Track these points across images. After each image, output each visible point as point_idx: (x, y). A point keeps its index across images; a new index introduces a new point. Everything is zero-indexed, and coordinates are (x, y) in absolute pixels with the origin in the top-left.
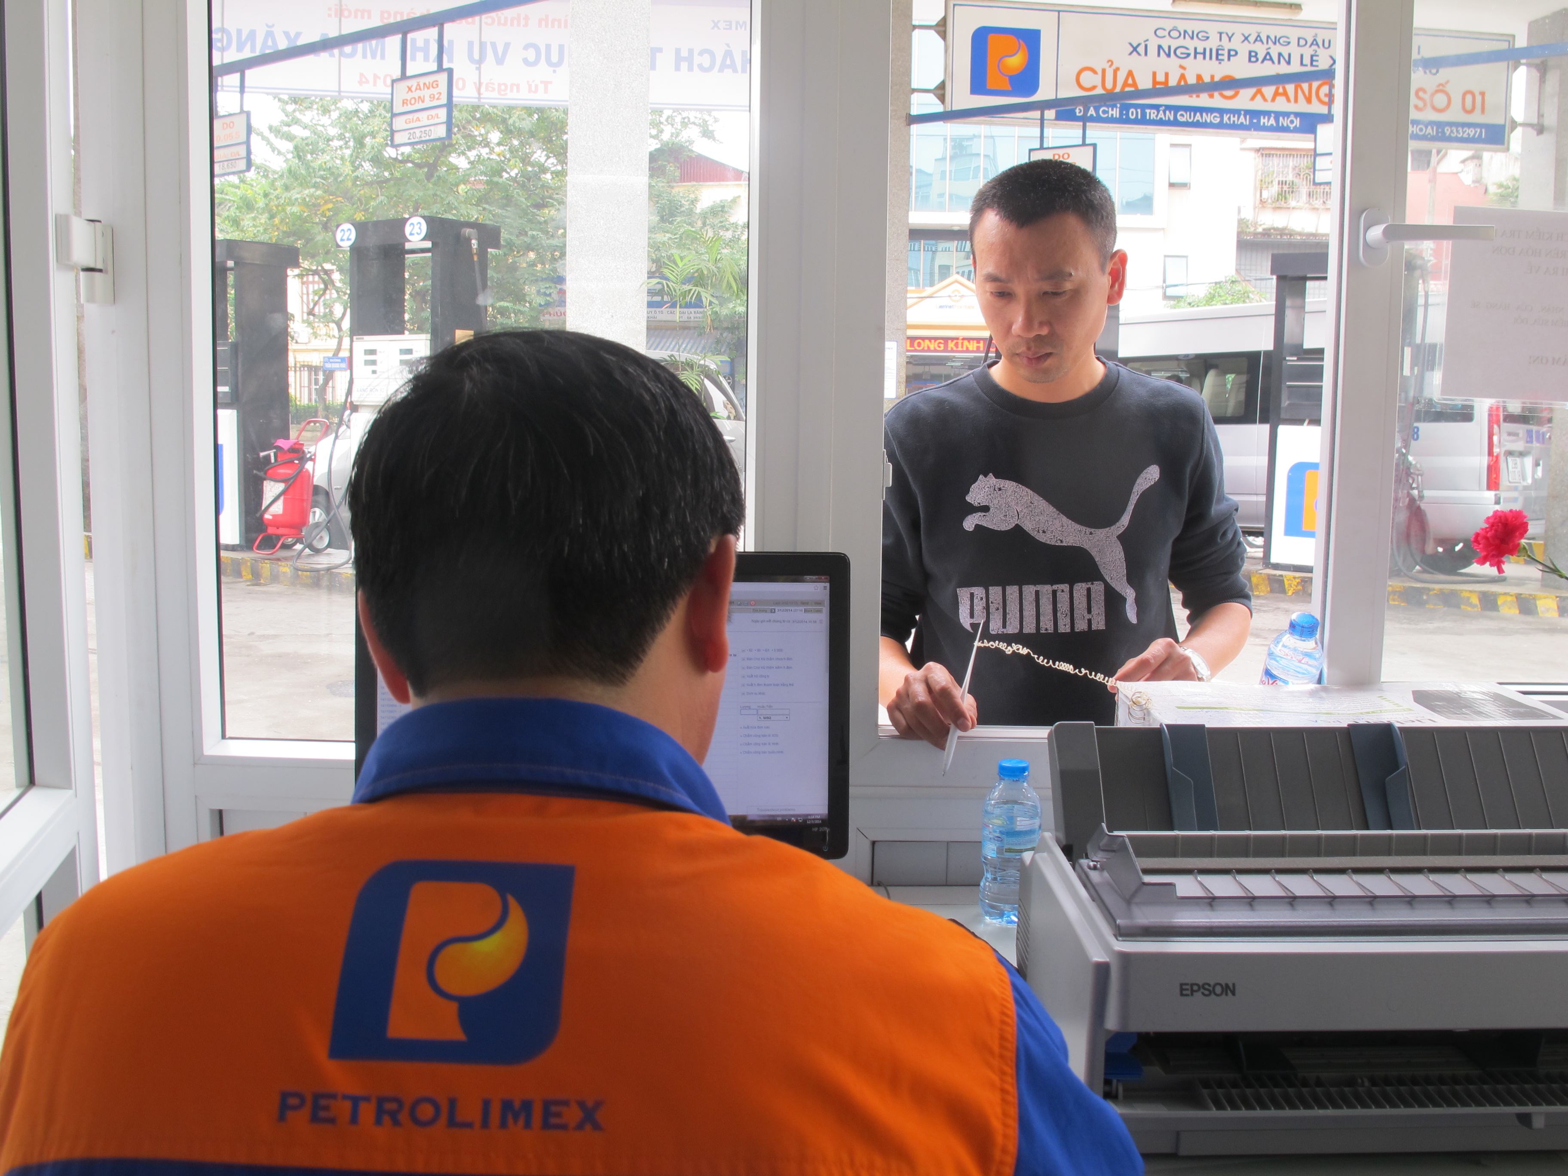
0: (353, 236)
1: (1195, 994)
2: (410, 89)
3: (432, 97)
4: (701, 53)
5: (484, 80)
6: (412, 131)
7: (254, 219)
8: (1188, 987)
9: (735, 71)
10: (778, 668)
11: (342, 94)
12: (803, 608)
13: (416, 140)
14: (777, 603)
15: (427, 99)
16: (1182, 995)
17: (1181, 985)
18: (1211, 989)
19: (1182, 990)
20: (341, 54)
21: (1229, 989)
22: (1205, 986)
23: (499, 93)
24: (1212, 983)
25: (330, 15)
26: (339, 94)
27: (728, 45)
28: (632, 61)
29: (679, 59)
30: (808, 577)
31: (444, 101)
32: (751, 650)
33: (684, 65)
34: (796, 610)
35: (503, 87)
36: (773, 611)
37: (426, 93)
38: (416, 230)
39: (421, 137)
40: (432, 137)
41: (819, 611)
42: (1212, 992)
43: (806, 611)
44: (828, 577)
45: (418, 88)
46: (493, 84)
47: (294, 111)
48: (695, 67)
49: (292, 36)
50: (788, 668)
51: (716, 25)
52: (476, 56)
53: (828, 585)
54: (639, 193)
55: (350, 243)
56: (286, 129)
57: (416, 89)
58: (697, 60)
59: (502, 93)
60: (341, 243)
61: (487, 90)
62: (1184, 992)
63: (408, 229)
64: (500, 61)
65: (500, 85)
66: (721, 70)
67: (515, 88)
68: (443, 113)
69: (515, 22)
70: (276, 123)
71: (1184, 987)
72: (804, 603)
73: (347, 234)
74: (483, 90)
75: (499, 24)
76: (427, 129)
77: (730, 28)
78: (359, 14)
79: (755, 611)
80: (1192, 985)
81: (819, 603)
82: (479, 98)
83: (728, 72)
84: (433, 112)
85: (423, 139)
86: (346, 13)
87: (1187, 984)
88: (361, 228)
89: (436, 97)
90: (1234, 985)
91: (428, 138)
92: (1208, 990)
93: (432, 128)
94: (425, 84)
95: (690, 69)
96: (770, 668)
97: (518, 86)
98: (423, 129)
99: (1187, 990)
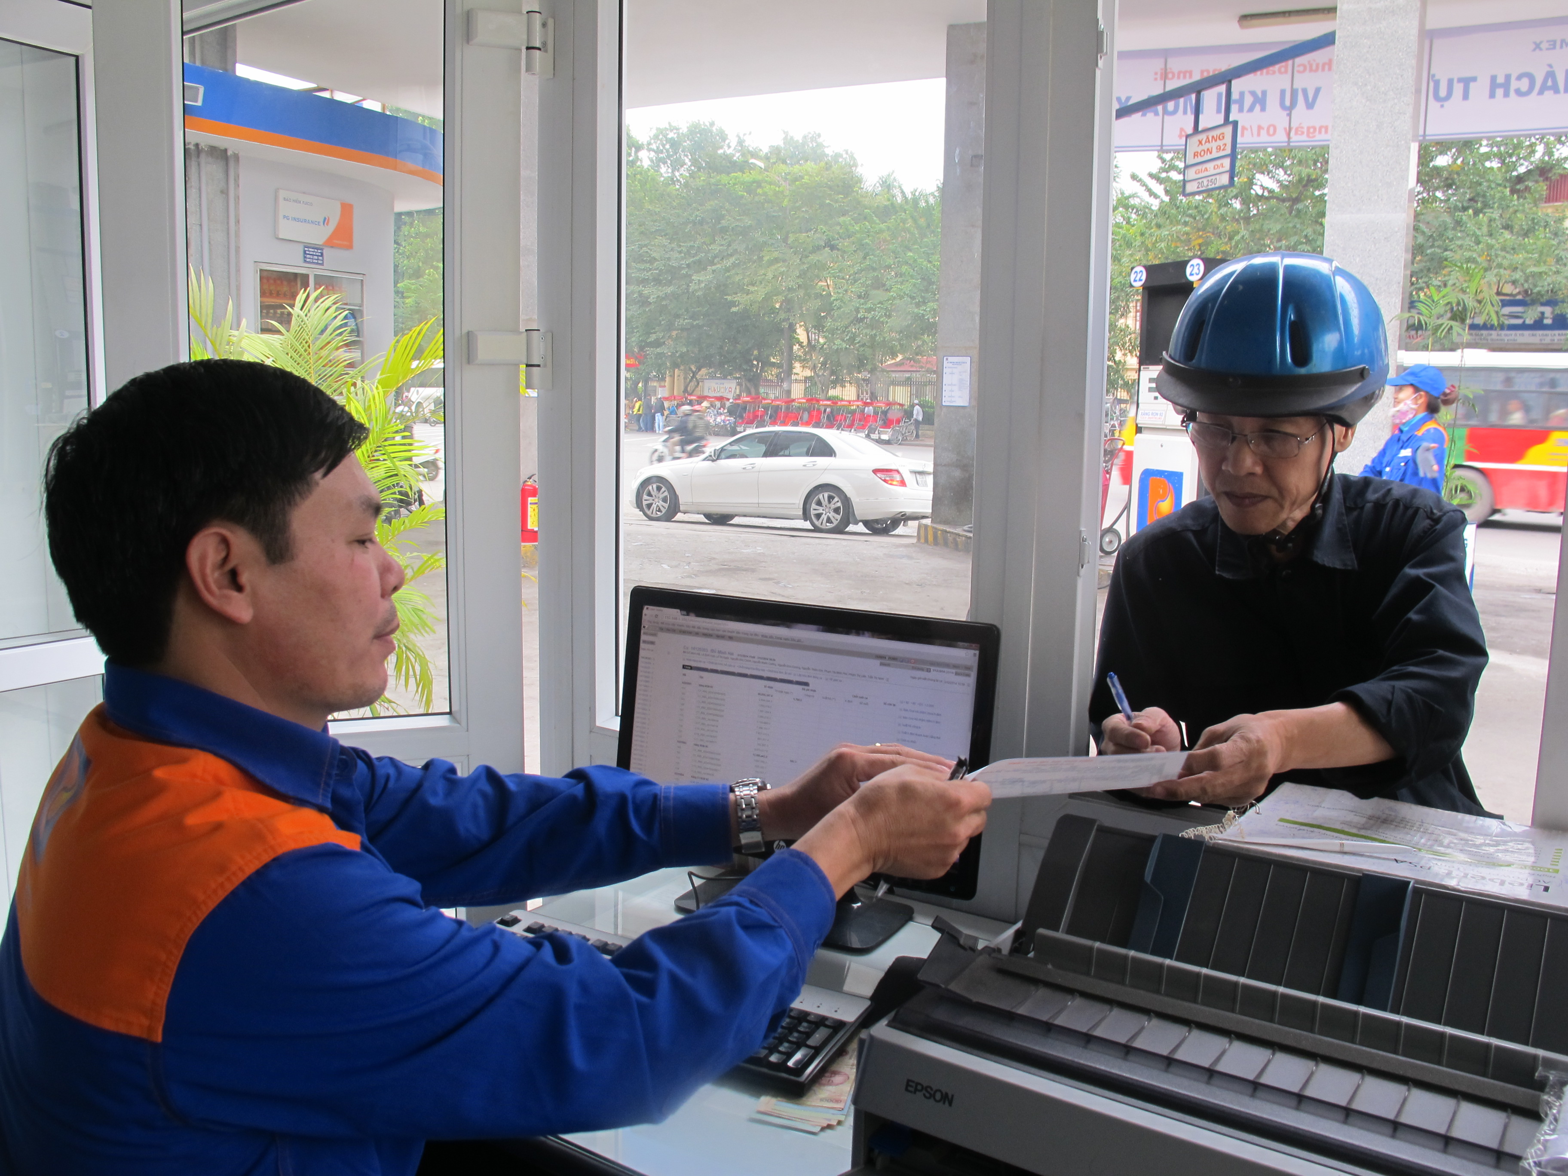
0: (1144, 277)
1: (917, 1093)
2: (1200, 142)
3: (1219, 149)
4: (1519, 78)
5: (1294, 125)
6: (1200, 181)
7: (1131, 255)
8: (914, 1085)
9: (1556, 91)
10: (929, 721)
11: (1164, 148)
12: (954, 671)
13: (1204, 188)
14: (933, 664)
15: (1214, 150)
16: (907, 1090)
17: (909, 1081)
18: (932, 1092)
19: (908, 1085)
20: (1165, 112)
21: (947, 1099)
22: (926, 1088)
23: (1308, 136)
24: (934, 1089)
25: (1156, 79)
26: (1162, 148)
27: (1550, 66)
28: (1396, 101)
29: (1494, 85)
30: (961, 644)
31: (1228, 151)
32: (907, 703)
33: (1500, 92)
34: (948, 672)
35: (1312, 130)
36: (929, 671)
37: (1214, 145)
38: (1196, 270)
39: (1208, 185)
40: (1217, 185)
41: (968, 675)
42: (932, 1096)
43: (957, 674)
44: (978, 645)
45: (1208, 141)
46: (1302, 128)
47: (1172, 159)
48: (1512, 93)
49: (1123, 101)
50: (937, 722)
51: (1538, 46)
52: (1288, 103)
53: (977, 652)
54: (1396, 229)
55: (1141, 283)
56: (1164, 175)
57: (1206, 142)
58: (1514, 84)
59: (1311, 135)
60: (1134, 284)
61: (1296, 133)
62: (910, 1089)
63: (1188, 270)
64: (1310, 106)
65: (1308, 128)
66: (1541, 93)
67: (1323, 130)
68: (1227, 162)
69: (1327, 67)
70: (1154, 171)
71: (911, 1083)
72: (955, 666)
73: (1139, 276)
74: (1292, 134)
75: (1311, 70)
76: (1213, 178)
77: (1554, 48)
78: (1182, 75)
79: (914, 668)
80: (918, 1084)
81: (968, 668)
82: (1289, 142)
83: (1548, 94)
84: (1219, 162)
85: (1210, 187)
86: (1170, 76)
87: (913, 1082)
88: (1149, 269)
89: (1222, 148)
90: (953, 1096)
91: (1213, 186)
92: (930, 1093)
93: (1218, 177)
94: (1213, 137)
95: (1506, 94)
96: (923, 720)
97: (1326, 128)
98: (1210, 179)
99: (912, 1087)
